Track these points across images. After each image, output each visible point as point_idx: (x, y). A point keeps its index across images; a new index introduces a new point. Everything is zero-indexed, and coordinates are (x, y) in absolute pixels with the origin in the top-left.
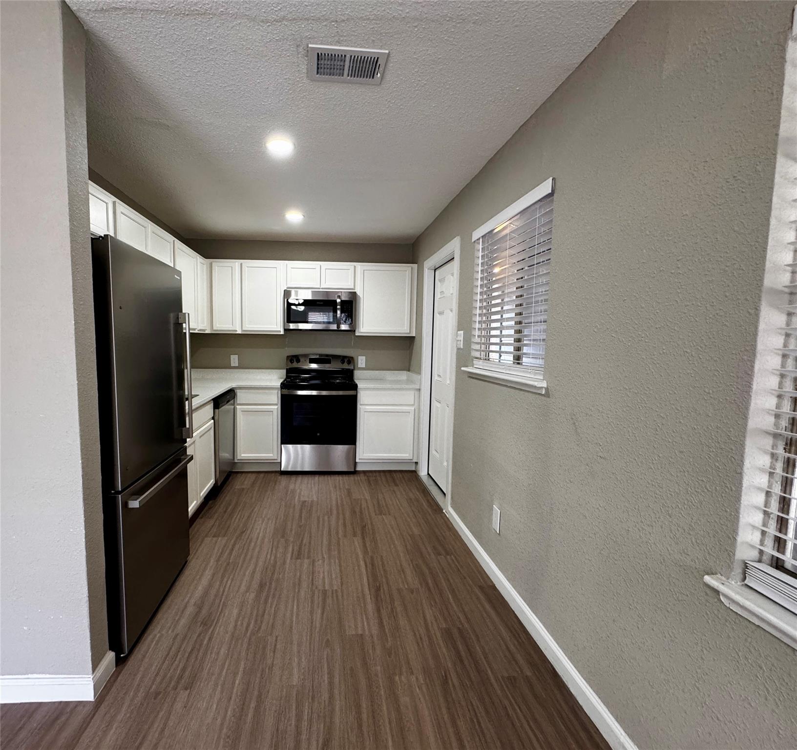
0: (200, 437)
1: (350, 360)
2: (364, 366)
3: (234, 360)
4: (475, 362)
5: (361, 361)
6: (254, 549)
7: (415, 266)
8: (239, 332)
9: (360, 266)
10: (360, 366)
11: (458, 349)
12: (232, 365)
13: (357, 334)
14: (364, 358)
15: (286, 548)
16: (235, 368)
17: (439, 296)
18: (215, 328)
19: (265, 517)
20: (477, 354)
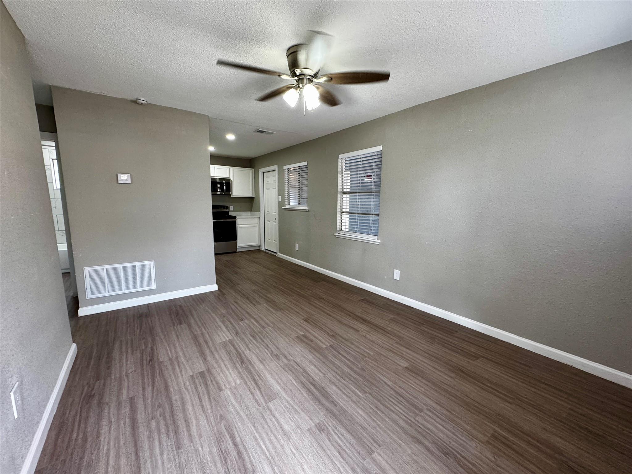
1: (227, 207)
2: (232, 210)
4: (286, 205)
5: (231, 208)
7: (253, 169)
9: (231, 168)
10: (231, 210)
11: (279, 202)
13: (231, 196)
14: (232, 206)
17: (266, 183)
20: (286, 203)
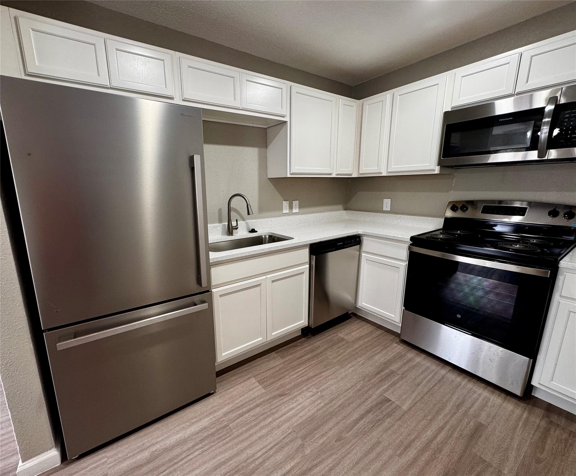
0: (273, 281)
3: (387, 204)
6: (262, 428)
8: (384, 174)
12: (385, 209)
15: (290, 458)
16: (387, 212)
18: (361, 172)
19: (321, 392)
